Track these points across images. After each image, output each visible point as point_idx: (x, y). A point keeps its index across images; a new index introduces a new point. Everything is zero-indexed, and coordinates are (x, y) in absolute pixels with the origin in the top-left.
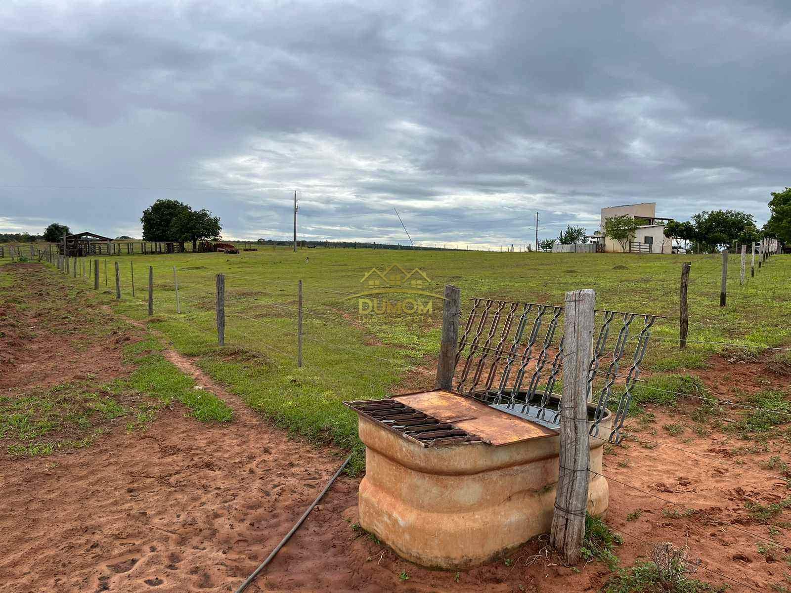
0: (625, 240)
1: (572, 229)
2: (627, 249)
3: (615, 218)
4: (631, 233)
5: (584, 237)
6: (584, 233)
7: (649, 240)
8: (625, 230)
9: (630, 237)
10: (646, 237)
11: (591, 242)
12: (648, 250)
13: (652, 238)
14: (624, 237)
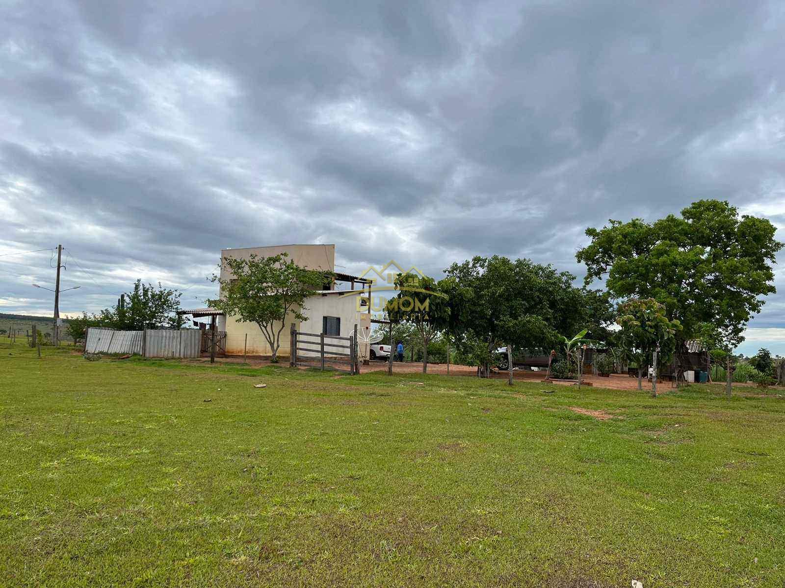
0: (277, 324)
1: (146, 291)
2: (284, 347)
3: (253, 265)
4: (294, 306)
5: (179, 313)
6: (178, 303)
7: (331, 326)
8: (276, 298)
9: (290, 318)
10: (325, 318)
11: (196, 324)
12: (348, 351)
13: (339, 319)
14: (276, 315)
